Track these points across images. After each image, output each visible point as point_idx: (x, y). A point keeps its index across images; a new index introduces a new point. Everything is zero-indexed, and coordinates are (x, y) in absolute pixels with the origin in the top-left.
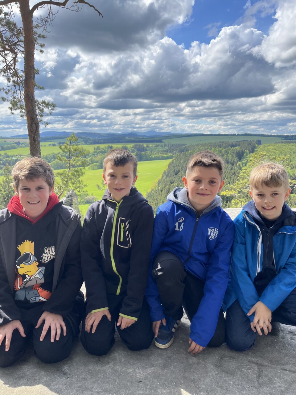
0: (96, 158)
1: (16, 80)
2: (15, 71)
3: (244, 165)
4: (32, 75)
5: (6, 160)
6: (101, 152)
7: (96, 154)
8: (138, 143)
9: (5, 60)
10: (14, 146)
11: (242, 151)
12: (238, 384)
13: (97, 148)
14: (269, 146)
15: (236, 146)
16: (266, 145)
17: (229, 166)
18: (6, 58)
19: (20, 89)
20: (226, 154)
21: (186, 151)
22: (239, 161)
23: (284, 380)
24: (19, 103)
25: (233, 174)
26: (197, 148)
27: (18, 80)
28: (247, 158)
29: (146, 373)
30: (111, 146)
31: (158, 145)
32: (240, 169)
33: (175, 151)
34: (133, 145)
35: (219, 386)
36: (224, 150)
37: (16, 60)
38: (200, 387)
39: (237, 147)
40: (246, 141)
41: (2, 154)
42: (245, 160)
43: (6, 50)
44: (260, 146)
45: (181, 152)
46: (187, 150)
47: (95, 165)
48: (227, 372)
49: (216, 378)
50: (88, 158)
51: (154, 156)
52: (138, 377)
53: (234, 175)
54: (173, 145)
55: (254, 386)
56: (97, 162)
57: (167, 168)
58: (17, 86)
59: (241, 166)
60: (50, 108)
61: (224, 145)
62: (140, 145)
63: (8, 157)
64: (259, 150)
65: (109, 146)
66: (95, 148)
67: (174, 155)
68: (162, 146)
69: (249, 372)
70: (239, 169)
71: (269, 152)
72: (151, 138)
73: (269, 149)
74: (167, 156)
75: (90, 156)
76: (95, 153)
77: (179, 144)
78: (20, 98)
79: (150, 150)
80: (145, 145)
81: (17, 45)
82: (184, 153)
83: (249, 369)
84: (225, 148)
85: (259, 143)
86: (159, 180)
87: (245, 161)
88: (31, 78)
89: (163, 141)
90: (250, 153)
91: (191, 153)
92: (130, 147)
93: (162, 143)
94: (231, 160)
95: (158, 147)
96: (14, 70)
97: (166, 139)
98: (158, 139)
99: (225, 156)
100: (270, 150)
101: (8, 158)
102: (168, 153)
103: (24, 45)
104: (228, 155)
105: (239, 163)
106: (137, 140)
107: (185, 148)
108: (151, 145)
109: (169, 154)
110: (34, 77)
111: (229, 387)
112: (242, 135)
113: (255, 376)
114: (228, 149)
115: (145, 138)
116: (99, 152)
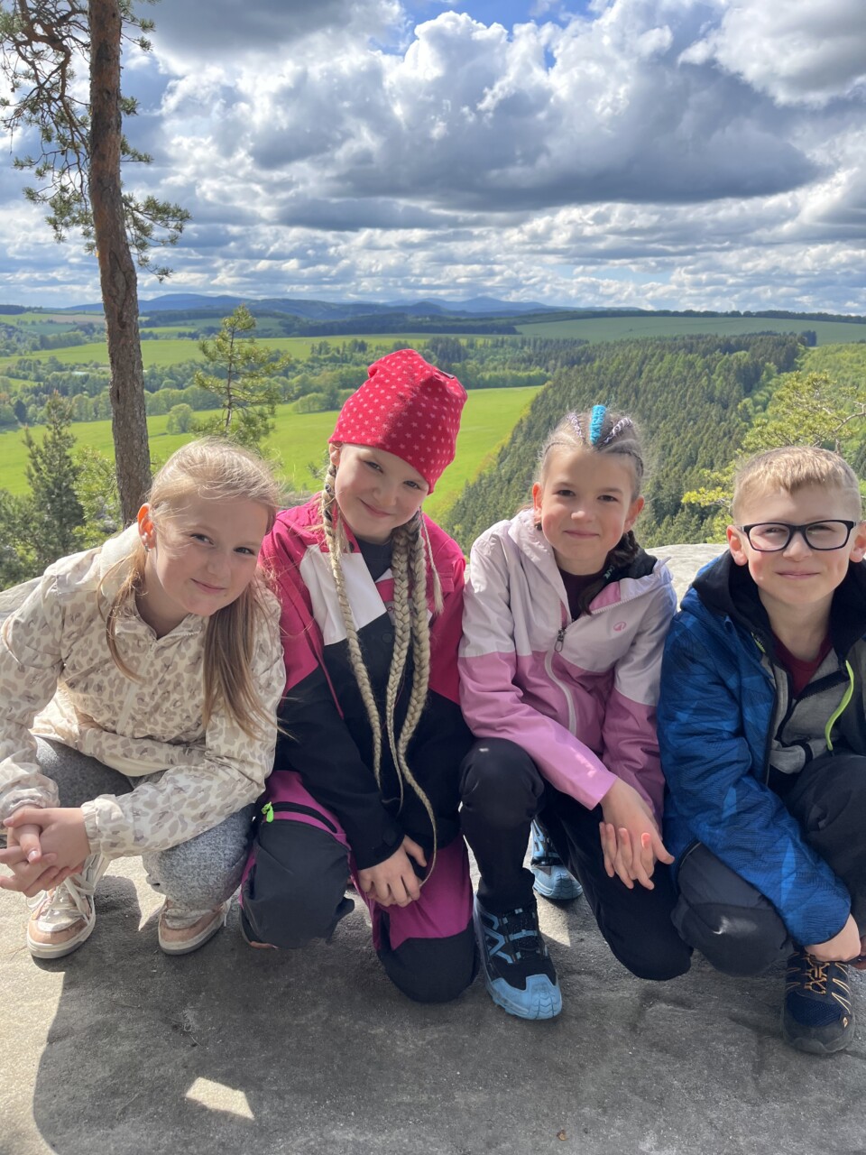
0: (317, 378)
1: (68, 133)
2: (66, 106)
3: (759, 407)
4: (113, 120)
5: (56, 379)
6: (333, 360)
7: (316, 365)
8: (443, 336)
9: (33, 71)
10: (77, 337)
11: (756, 364)
12: (697, 1088)
13: (321, 349)
14: (839, 350)
15: (736, 351)
16: (830, 347)
17: (714, 411)
18: (38, 67)
19: (78, 163)
20: (707, 375)
21: (587, 361)
22: (746, 396)
23: (836, 1083)
24: (76, 206)
25: (725, 435)
26: (621, 353)
27: (72, 133)
28: (770, 388)
29: (424, 1040)
30: (363, 342)
31: (503, 342)
32: (748, 418)
33: (553, 362)
34: (427, 341)
35: (638, 1091)
36: (699, 363)
37: (68, 73)
38: (582, 1092)
39: (743, 352)
40: (769, 333)
41: (45, 361)
42: (762, 392)
43: (37, 41)
44: (814, 351)
45: (573, 366)
46: (590, 359)
47: (314, 400)
48: (664, 1050)
49: (630, 1065)
50: (293, 378)
51: (490, 377)
52: (400, 1050)
53: (726, 439)
54: (546, 343)
55: (745, 1096)
56: (318, 390)
57: (527, 411)
58: (69, 154)
59: (750, 410)
60: (172, 224)
61: (702, 347)
62: (448, 341)
63: (60, 368)
64: (809, 363)
65: (356, 343)
66: (313, 348)
67: (549, 374)
68: (514, 345)
69: (730, 1053)
70: (743, 421)
71: (841, 368)
72: (481, 320)
73: (838, 361)
74: (529, 377)
75: (299, 373)
76: (315, 363)
77: (565, 341)
78: (79, 191)
79: (478, 356)
80: (463, 341)
81: (70, 23)
82: (582, 366)
83: (732, 1044)
84: (704, 356)
85: (811, 339)
86: (502, 449)
87: (762, 395)
88: (109, 127)
89: (518, 328)
90: (779, 372)
91: (600, 367)
92: (419, 346)
93: (513, 336)
94: (722, 393)
95: (502, 346)
96: (60, 103)
97: (526, 323)
98: (502, 322)
99: (704, 380)
100: (843, 362)
101: (58, 373)
102: (532, 368)
103: (90, 25)
104: (714, 377)
105: (747, 401)
106: (439, 324)
107: (583, 352)
108: (480, 340)
109: (536, 371)
110: (119, 125)
111: (669, 1096)
112: (759, 315)
113: (750, 1067)
114: (714, 359)
115: (463, 318)
116: (325, 360)
